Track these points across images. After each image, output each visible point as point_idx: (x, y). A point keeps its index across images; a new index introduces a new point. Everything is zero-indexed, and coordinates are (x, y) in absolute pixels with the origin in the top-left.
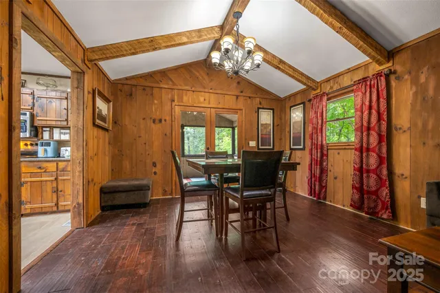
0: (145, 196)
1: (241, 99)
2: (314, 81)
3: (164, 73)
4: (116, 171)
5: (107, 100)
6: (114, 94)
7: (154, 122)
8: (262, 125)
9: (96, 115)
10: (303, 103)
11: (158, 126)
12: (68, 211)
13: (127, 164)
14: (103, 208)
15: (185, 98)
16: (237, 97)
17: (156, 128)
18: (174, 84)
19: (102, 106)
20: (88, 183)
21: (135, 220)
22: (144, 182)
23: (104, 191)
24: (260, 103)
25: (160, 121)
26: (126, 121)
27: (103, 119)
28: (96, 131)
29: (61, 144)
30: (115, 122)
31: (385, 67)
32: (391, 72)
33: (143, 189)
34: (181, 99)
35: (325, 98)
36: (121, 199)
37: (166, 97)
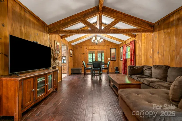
0: (80, 71)
1: (105, 46)
2: (123, 41)
3: (84, 42)
4: (74, 66)
5: (72, 50)
6: (74, 48)
7: (82, 54)
8: (112, 53)
9: (70, 54)
10: (123, 47)
11: (83, 55)
12: (66, 73)
13: (76, 65)
14: (72, 73)
15: (89, 48)
16: (104, 46)
17: (82, 55)
18: (87, 44)
19: (71, 52)
20: (69, 67)
21: (78, 75)
22: (80, 68)
23: (72, 70)
24: (111, 47)
25: (84, 54)
26: (76, 54)
27: (71, 54)
28: (70, 57)
29: (64, 60)
30: (74, 55)
31: (133, 39)
32: (135, 41)
33: (79, 70)
34: (88, 48)
35: (126, 46)
36: (75, 72)
37: (85, 48)
